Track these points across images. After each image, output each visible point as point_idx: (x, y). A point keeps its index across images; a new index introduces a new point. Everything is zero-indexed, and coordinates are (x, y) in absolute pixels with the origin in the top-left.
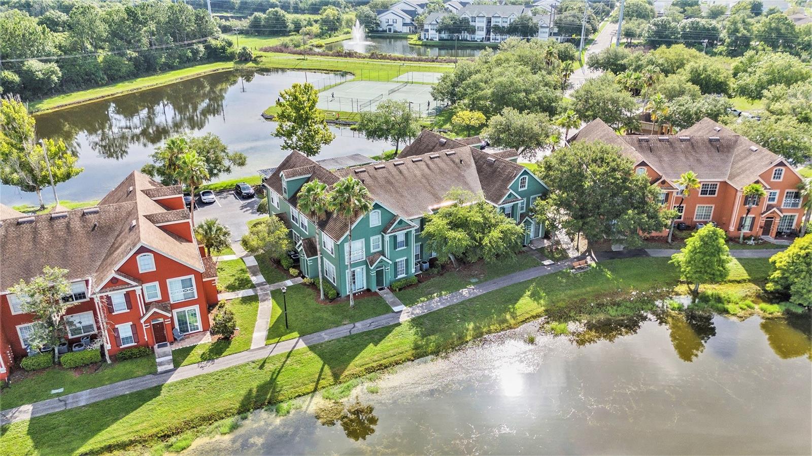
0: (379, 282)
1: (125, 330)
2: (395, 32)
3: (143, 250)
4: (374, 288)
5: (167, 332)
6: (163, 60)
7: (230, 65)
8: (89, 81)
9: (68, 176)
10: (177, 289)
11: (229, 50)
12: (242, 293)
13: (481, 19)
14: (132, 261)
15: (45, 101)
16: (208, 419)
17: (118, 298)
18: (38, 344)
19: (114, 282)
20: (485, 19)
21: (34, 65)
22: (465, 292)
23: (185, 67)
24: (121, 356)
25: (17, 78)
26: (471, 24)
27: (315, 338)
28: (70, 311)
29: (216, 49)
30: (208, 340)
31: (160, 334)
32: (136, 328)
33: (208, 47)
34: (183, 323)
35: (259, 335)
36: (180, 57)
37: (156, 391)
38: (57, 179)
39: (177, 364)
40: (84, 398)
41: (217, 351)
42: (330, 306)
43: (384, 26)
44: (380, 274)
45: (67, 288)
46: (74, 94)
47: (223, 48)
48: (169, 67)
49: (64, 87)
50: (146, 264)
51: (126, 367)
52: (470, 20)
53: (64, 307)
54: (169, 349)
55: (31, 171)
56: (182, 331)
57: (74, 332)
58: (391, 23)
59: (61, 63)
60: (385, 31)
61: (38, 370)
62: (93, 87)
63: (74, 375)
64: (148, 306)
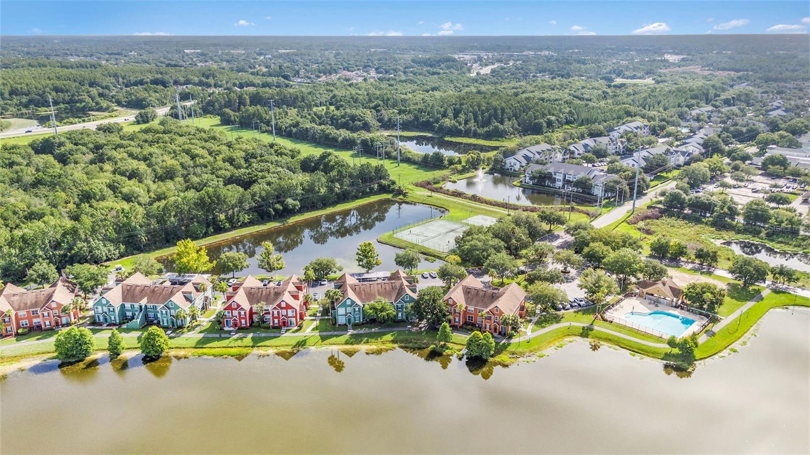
0: (349, 323)
1: (276, 321)
2: (515, 170)
3: (283, 301)
4: (347, 324)
5: (286, 324)
6: (354, 194)
7: (390, 196)
8: (313, 207)
9: (281, 268)
10: (290, 313)
11: (392, 187)
12: (312, 318)
13: (560, 174)
14: (280, 303)
15: (292, 218)
16: (287, 345)
17: (276, 312)
18: (257, 320)
19: (275, 308)
20: (562, 175)
21: (290, 201)
22: (373, 330)
23: (365, 197)
24: (274, 328)
25: (281, 208)
26: (554, 176)
27: (322, 334)
28: (265, 313)
29: (385, 186)
30: (296, 328)
31: (285, 324)
32: (279, 321)
33: (380, 185)
34: (291, 322)
35: (309, 330)
36: (363, 192)
37: (279, 337)
38: (278, 269)
39: (286, 332)
40: (263, 335)
41: (297, 331)
42: (332, 326)
43: (508, 166)
44: (349, 320)
45: (265, 307)
46: (306, 214)
47: (389, 186)
48: (356, 197)
49: (301, 211)
50: (283, 305)
51: (275, 330)
52: (553, 174)
53: (264, 312)
54: (286, 328)
55: (270, 265)
56: (291, 324)
57: (266, 319)
58: (512, 164)
59: (300, 201)
60: (508, 169)
61: (256, 327)
62: (315, 210)
63: (263, 330)
64: (282, 316)
